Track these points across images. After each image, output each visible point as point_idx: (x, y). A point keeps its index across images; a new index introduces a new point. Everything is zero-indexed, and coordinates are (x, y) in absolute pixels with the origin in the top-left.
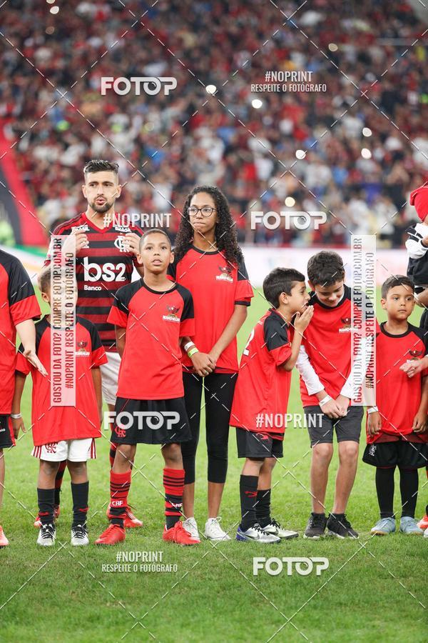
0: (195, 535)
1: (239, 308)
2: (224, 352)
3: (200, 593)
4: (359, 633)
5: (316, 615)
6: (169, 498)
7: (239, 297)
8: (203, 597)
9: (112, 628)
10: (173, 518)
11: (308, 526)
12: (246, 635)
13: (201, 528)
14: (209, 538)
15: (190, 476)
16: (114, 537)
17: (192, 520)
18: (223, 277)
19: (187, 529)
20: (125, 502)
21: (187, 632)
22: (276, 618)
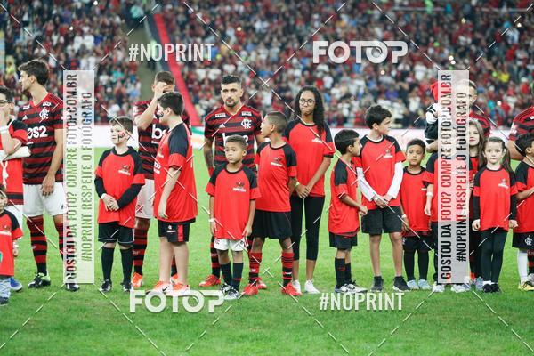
0: (299, 291)
1: (326, 159)
2: (316, 184)
3: (304, 322)
4: (400, 345)
5: (372, 335)
6: (285, 269)
7: (326, 152)
8: (306, 325)
9: (255, 342)
10: (287, 280)
12: (333, 346)
13: (302, 287)
14: (306, 292)
15: (297, 257)
16: (251, 291)
17: (297, 281)
18: (316, 140)
19: (294, 287)
20: (258, 271)
21: (298, 344)
22: (349, 337)
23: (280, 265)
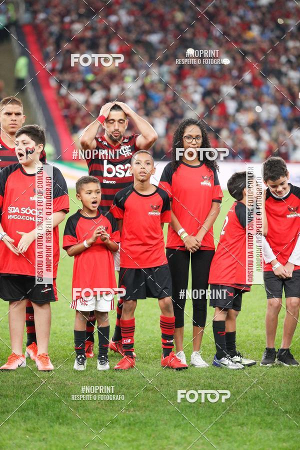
0: (184, 361)
1: (215, 204)
5: (269, 419)
6: (165, 337)
7: (215, 197)
9: (126, 428)
10: (167, 350)
11: (263, 358)
12: (220, 433)
13: (188, 359)
14: (193, 365)
16: (127, 365)
17: (182, 352)
18: (205, 183)
20: (133, 340)
21: (179, 431)
22: (241, 421)
23: (158, 332)
